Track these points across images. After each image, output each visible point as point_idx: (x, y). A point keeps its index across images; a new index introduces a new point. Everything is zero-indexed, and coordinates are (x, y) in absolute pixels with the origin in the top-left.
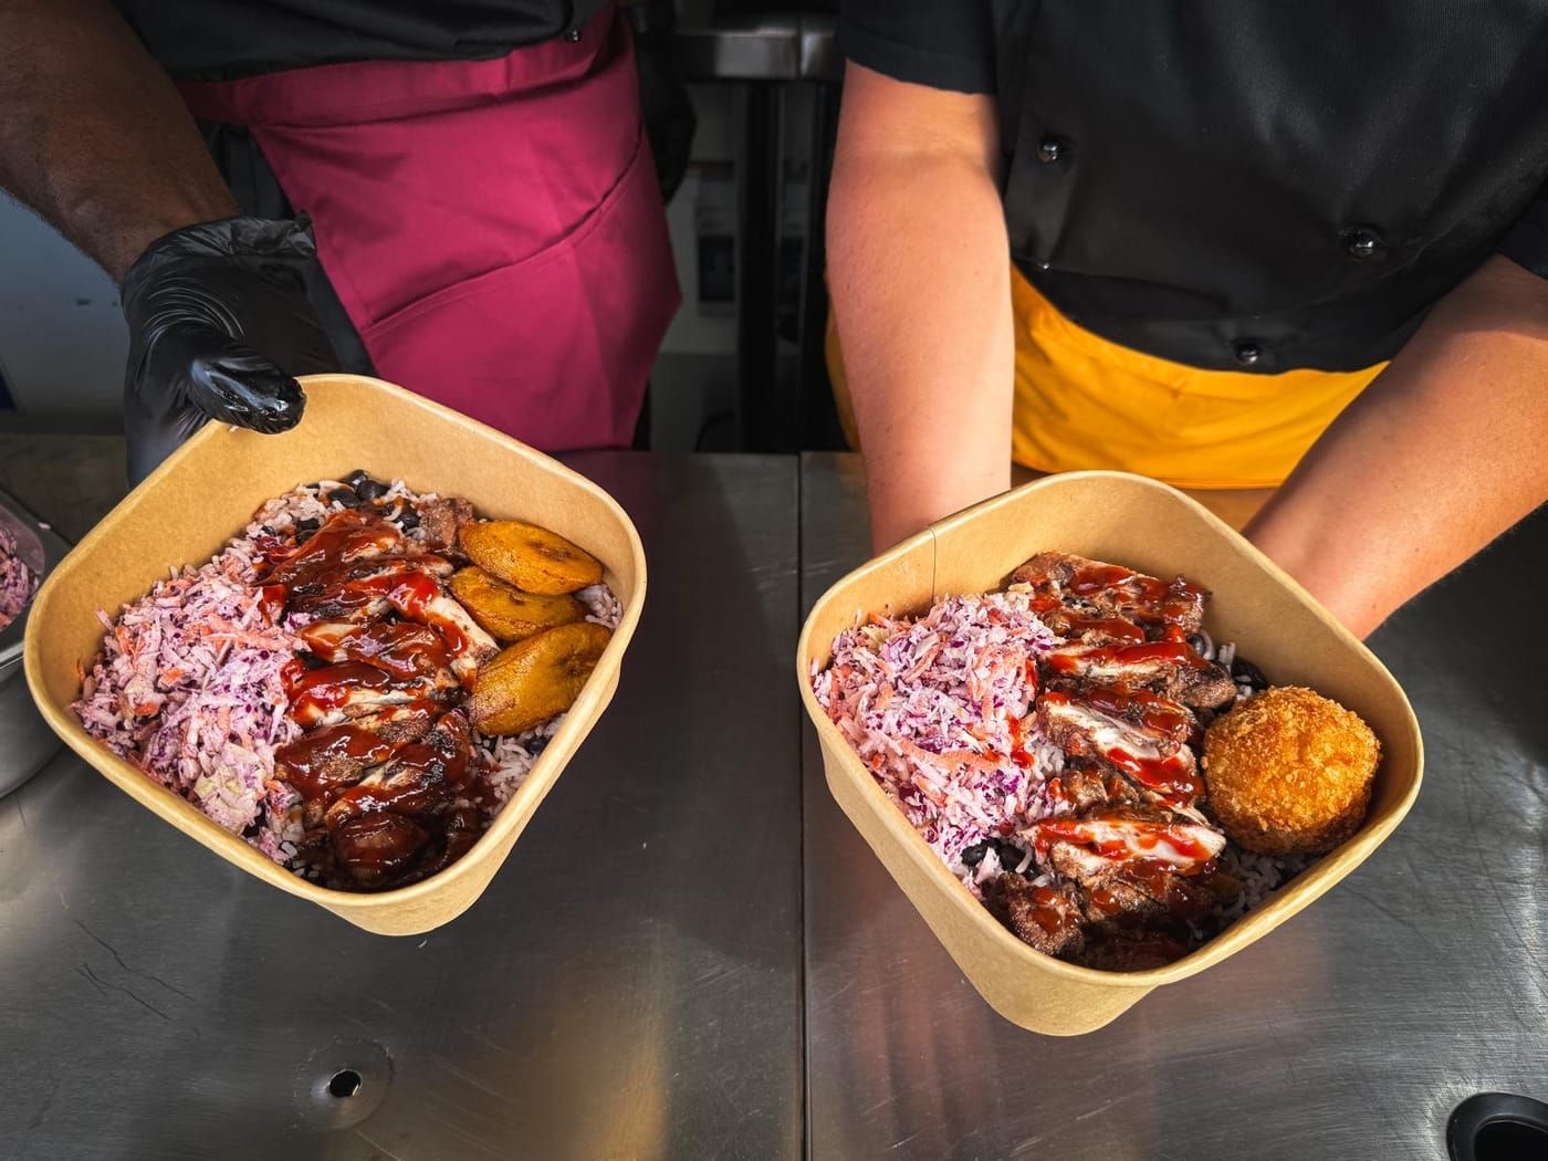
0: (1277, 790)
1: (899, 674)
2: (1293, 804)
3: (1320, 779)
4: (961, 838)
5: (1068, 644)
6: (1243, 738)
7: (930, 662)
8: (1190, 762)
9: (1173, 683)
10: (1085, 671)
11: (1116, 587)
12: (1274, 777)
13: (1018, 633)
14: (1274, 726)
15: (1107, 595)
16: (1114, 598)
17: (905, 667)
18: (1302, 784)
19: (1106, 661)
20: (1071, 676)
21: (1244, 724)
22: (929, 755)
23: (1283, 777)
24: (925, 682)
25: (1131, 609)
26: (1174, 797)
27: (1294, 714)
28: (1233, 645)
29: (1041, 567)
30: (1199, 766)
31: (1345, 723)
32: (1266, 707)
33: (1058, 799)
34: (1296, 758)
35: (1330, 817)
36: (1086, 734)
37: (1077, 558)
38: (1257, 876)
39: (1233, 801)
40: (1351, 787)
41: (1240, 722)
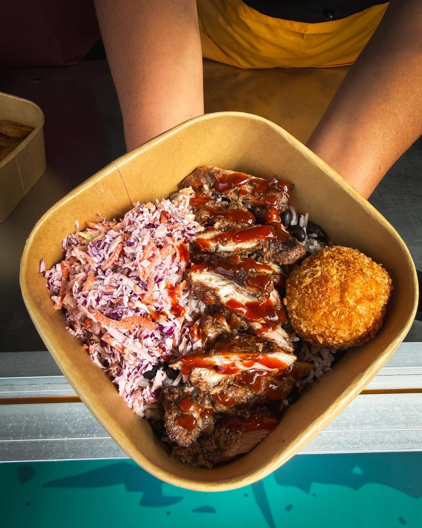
0: (327, 321)
1: (99, 264)
2: (337, 329)
3: (353, 313)
4: (138, 370)
5: (205, 232)
6: (306, 287)
7: (117, 255)
8: (277, 301)
9: (267, 251)
10: (215, 248)
11: (240, 186)
12: (325, 313)
13: (176, 228)
14: (325, 279)
15: (235, 191)
16: (239, 193)
17: (104, 259)
18: (343, 317)
19: (226, 242)
20: (207, 252)
21: (307, 278)
22: (113, 322)
23: (331, 313)
24: (115, 269)
25: (248, 199)
26: (268, 325)
27: (337, 269)
28: (307, 215)
29: (198, 177)
30: (282, 303)
31: (369, 273)
32: (320, 265)
33: (195, 339)
34: (338, 300)
35: (360, 334)
36: (214, 291)
37: (217, 169)
38: (320, 360)
39: (302, 326)
40: (373, 314)
41: (305, 276)
